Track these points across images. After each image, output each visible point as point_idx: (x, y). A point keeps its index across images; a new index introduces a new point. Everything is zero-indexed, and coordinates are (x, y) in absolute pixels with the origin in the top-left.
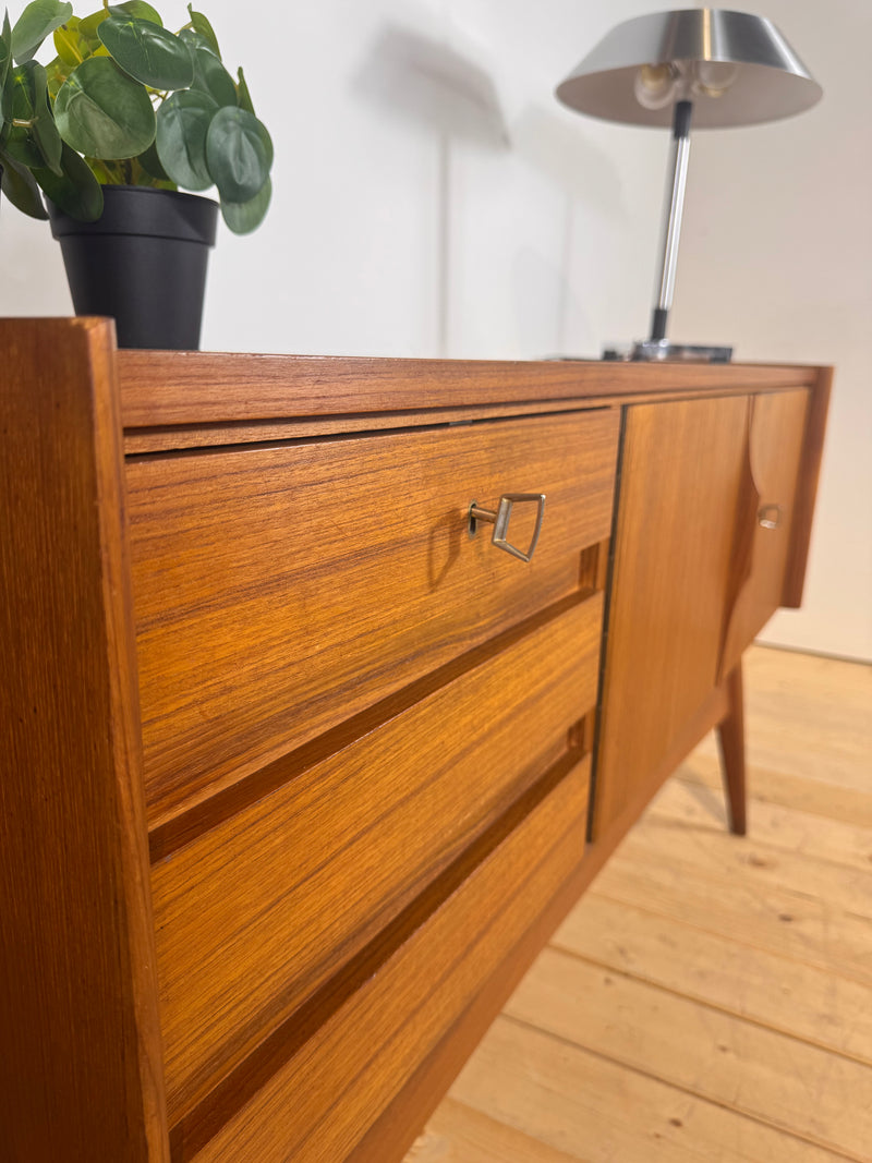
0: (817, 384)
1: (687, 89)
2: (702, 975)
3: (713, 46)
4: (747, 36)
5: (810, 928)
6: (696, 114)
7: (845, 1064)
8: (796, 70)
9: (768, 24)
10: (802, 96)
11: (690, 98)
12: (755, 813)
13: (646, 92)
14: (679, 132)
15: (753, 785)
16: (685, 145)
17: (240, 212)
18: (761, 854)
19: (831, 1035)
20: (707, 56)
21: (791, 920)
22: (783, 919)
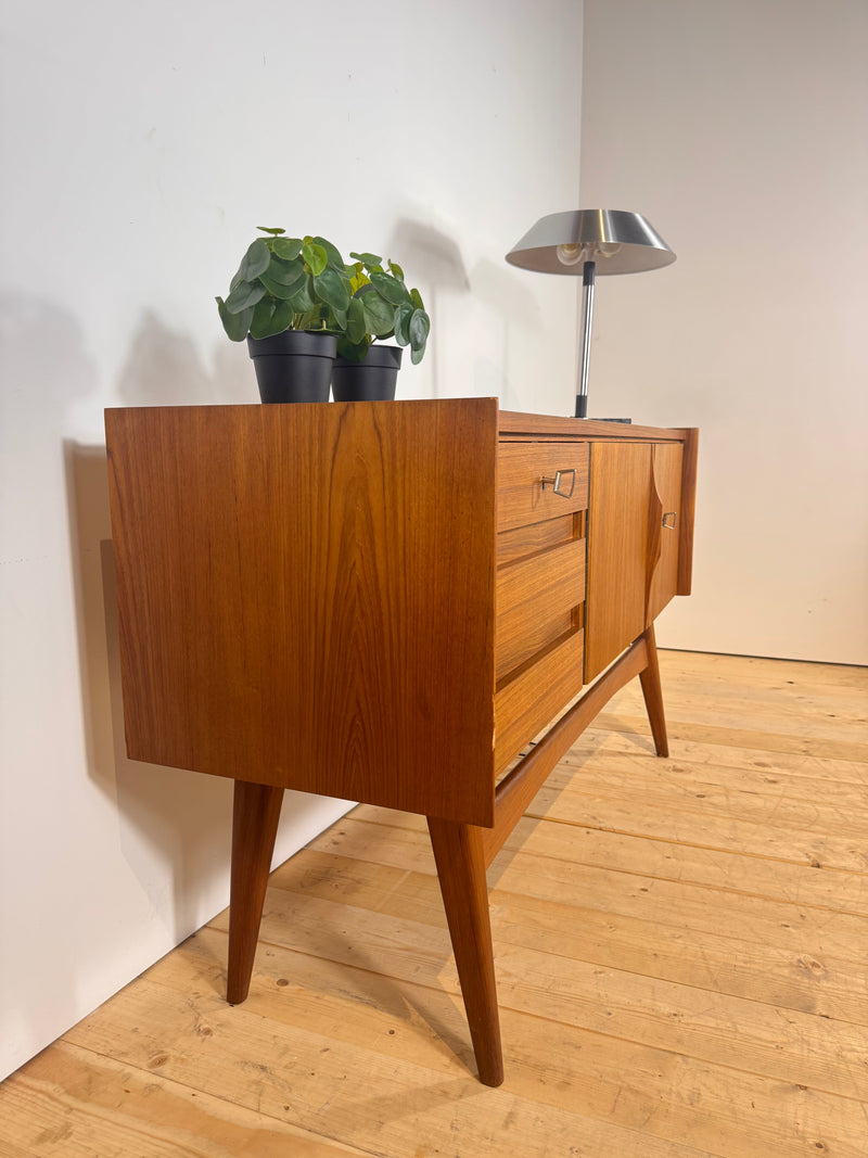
0: (687, 440)
1: (591, 254)
2: (649, 826)
3: (606, 233)
4: (626, 226)
5: (716, 800)
6: (597, 267)
7: (744, 858)
8: (657, 245)
9: (638, 217)
10: (663, 259)
11: (593, 260)
12: (671, 745)
13: (563, 256)
14: (587, 281)
16: (592, 289)
17: (416, 354)
19: (735, 846)
20: (604, 241)
21: (704, 796)
22: (698, 796)
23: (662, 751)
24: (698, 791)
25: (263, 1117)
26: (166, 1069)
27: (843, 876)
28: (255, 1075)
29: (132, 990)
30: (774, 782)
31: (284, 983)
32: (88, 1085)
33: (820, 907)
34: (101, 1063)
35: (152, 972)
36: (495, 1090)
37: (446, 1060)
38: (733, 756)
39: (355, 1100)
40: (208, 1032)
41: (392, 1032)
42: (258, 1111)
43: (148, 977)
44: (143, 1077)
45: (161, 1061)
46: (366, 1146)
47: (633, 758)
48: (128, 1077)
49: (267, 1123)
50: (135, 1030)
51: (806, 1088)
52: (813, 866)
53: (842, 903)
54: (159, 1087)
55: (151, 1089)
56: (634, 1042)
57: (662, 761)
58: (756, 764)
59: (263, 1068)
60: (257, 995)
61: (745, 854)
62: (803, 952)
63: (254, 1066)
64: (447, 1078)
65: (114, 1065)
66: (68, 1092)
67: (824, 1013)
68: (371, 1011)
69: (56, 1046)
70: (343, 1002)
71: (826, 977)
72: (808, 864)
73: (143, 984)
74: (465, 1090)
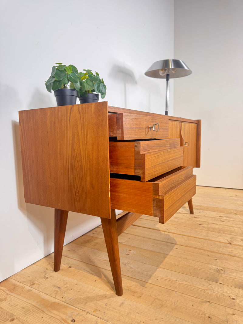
0: (198, 123)
1: (168, 72)
2: (183, 232)
3: (171, 66)
4: (177, 63)
5: (204, 225)
6: (170, 76)
7: (209, 241)
8: (186, 68)
9: (181, 61)
10: (187, 73)
11: (169, 74)
13: (161, 73)
14: (167, 80)
15: (194, 207)
17: (103, 96)
18: (196, 216)
19: (207, 238)
21: (201, 225)
22: (200, 224)
23: (192, 212)
24: (200, 223)
25: (56, 299)
26: (34, 286)
27: (237, 247)
28: (57, 289)
29: (31, 267)
30: (223, 221)
31: (70, 267)
32: (14, 289)
33: (228, 255)
34: (18, 284)
35: (37, 263)
36: (120, 297)
37: (108, 289)
38: (213, 214)
39: (81, 297)
40: (47, 278)
41: (96, 281)
42: (55, 298)
43: (36, 264)
44: (28, 288)
45: (33, 284)
46: (81, 308)
47: (183, 214)
48: (24, 287)
49: (57, 301)
50: (29, 277)
51: (210, 302)
52: (229, 244)
53: (235, 254)
54: (31, 290)
55: (29, 291)
56: (163, 287)
57: (192, 215)
58: (220, 216)
59: (59, 287)
60: (63, 270)
61: (209, 240)
62: (219, 266)
63: (57, 287)
64: (107, 293)
65: (21, 284)
66: (8, 290)
67: (221, 283)
68: (91, 275)
69: (8, 279)
70: (85, 273)
71: (224, 273)
72: (227, 243)
73: (34, 266)
74: (111, 296)
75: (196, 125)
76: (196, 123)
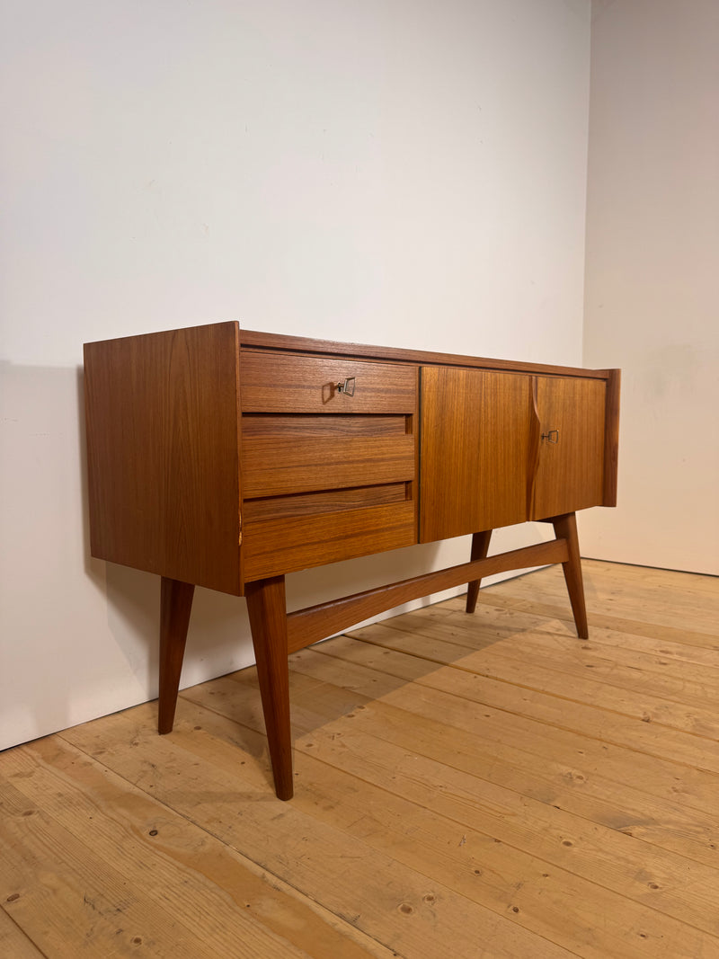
0: (610, 379)
2: (528, 679)
5: (601, 670)
7: (588, 708)
19: (588, 700)
21: (591, 666)
22: (588, 666)
23: (582, 633)
24: (590, 663)
25: (136, 788)
26: (100, 757)
27: (663, 729)
28: (146, 767)
29: (110, 718)
30: (665, 664)
31: (198, 728)
32: (57, 757)
33: (621, 746)
34: (68, 747)
35: (128, 712)
36: (283, 802)
37: (265, 782)
38: (648, 644)
39: (193, 790)
40: (136, 744)
41: (243, 763)
42: (135, 784)
43: (124, 714)
44: (86, 758)
45: (101, 753)
46: (180, 811)
47: (556, 637)
48: (78, 757)
49: (136, 790)
50: (98, 737)
51: (499, 841)
52: (643, 720)
53: (643, 745)
54: (91, 764)
55: (87, 764)
56: (398, 796)
57: (583, 643)
58: (662, 651)
59: (153, 766)
60: (178, 732)
61: (591, 705)
62: (577, 769)
63: (149, 764)
64: (258, 790)
65: (75, 750)
66: (43, 758)
67: (558, 805)
68: (240, 751)
69: (52, 737)
70: (226, 744)
71: (581, 786)
72: (639, 718)
73: (118, 716)
74: (263, 798)
75: (604, 383)
76: (605, 379)
